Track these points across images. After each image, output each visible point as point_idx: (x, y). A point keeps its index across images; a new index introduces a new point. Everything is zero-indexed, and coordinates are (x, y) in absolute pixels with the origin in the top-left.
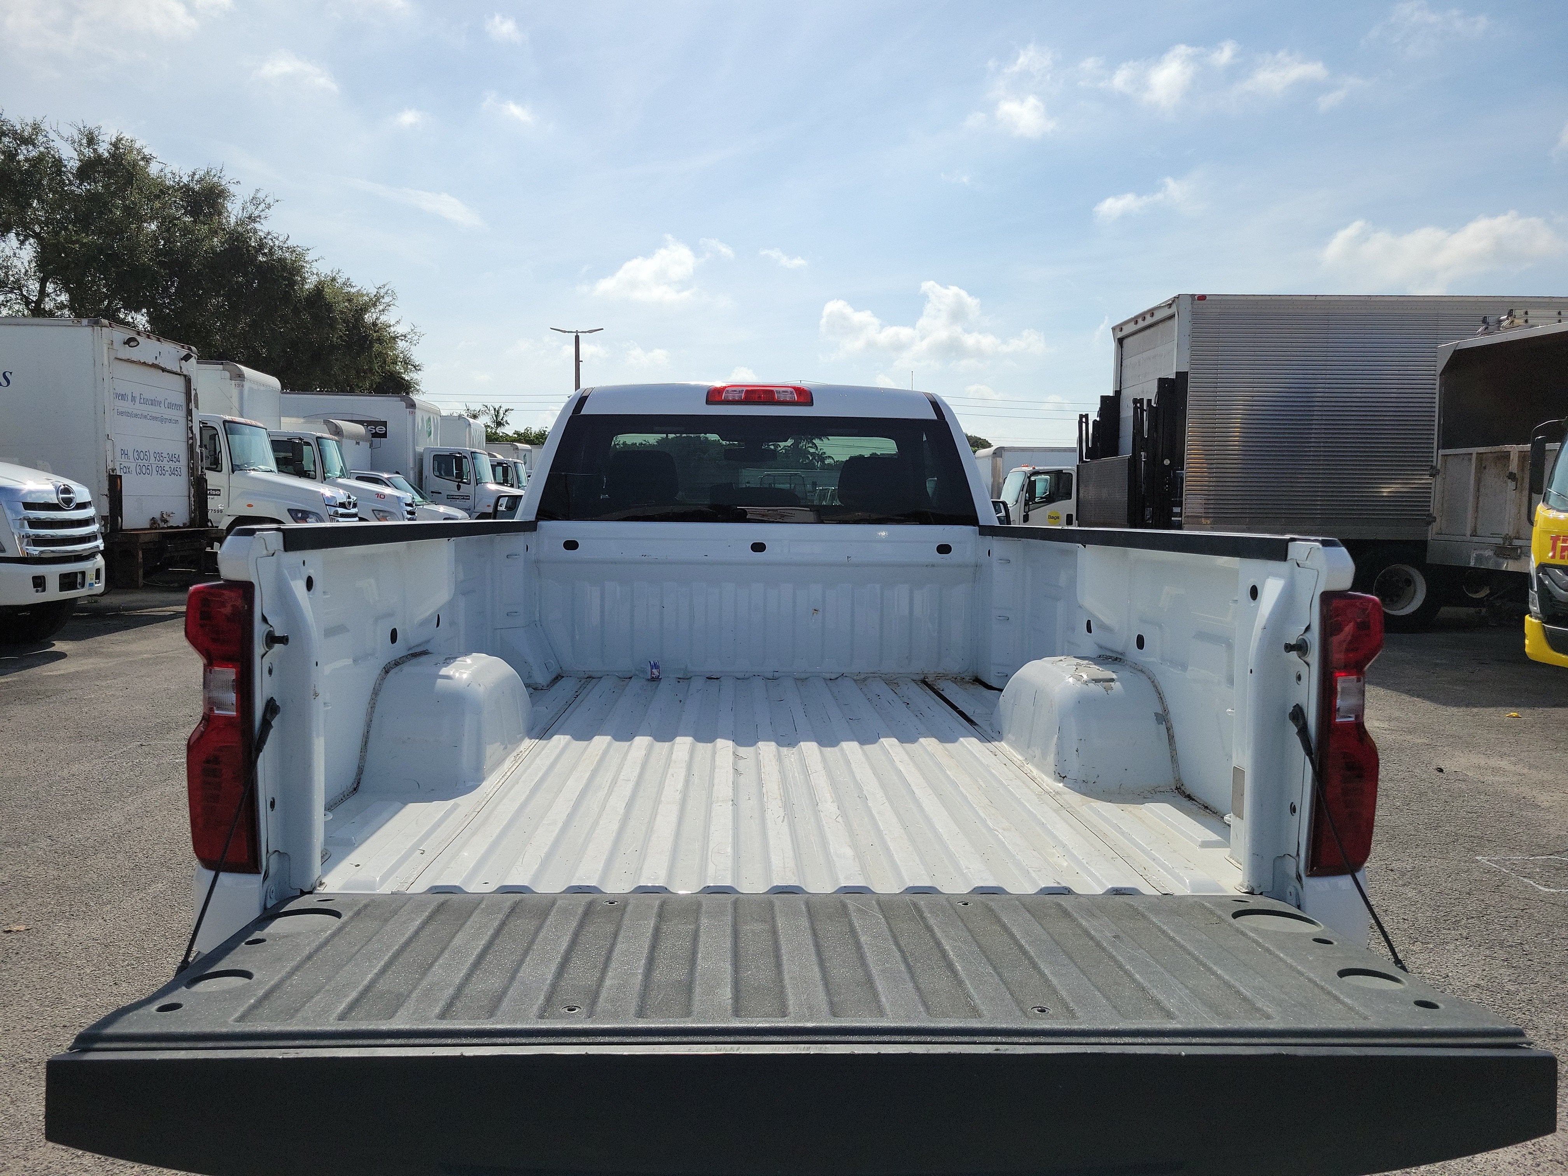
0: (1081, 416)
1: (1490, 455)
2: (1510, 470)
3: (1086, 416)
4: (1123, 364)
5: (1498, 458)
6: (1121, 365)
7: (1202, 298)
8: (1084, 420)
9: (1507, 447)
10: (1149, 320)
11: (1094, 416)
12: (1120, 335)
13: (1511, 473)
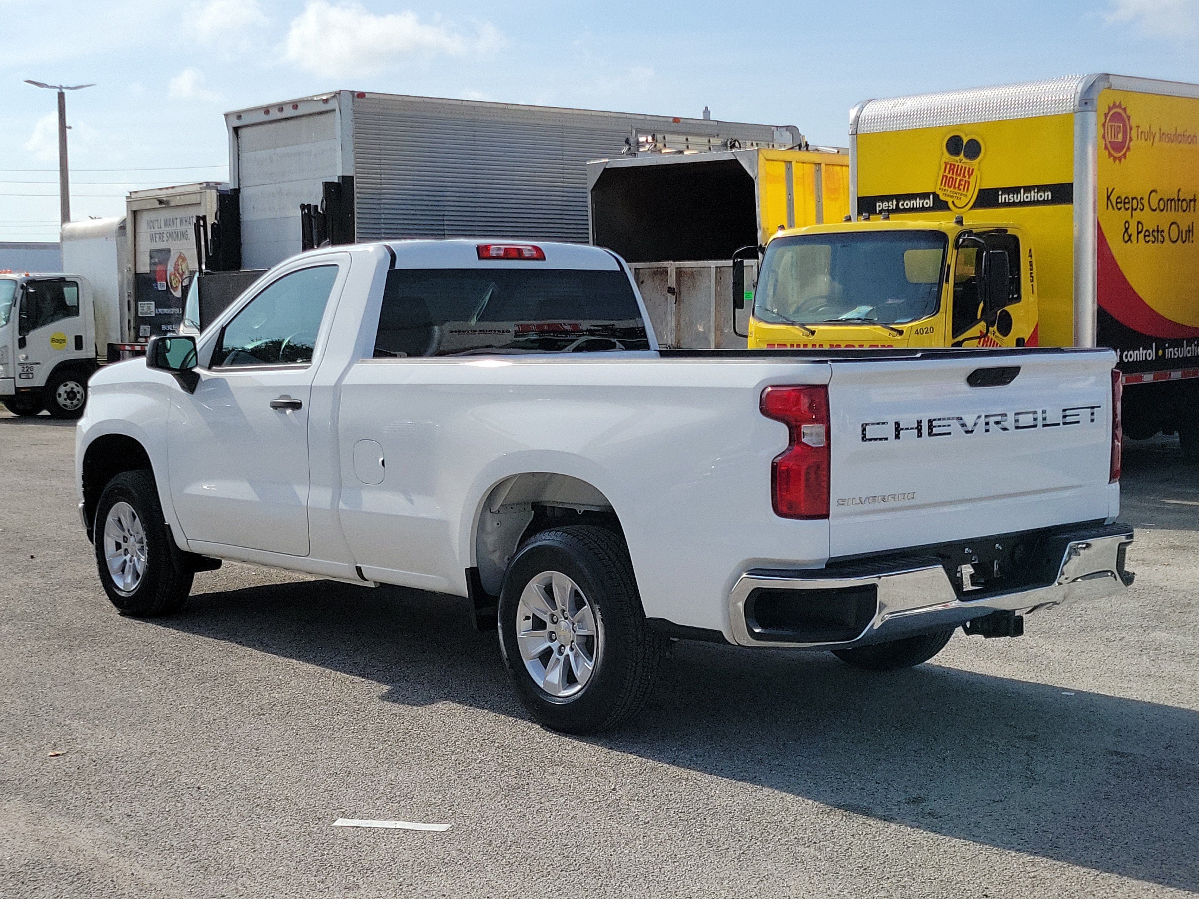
0: (198, 218)
1: (647, 270)
2: (669, 286)
3: (204, 218)
4: (240, 157)
5: (655, 273)
6: (239, 159)
7: (361, 95)
8: (202, 223)
9: (665, 264)
10: (289, 112)
11: (211, 220)
12: (237, 123)
13: (669, 288)
